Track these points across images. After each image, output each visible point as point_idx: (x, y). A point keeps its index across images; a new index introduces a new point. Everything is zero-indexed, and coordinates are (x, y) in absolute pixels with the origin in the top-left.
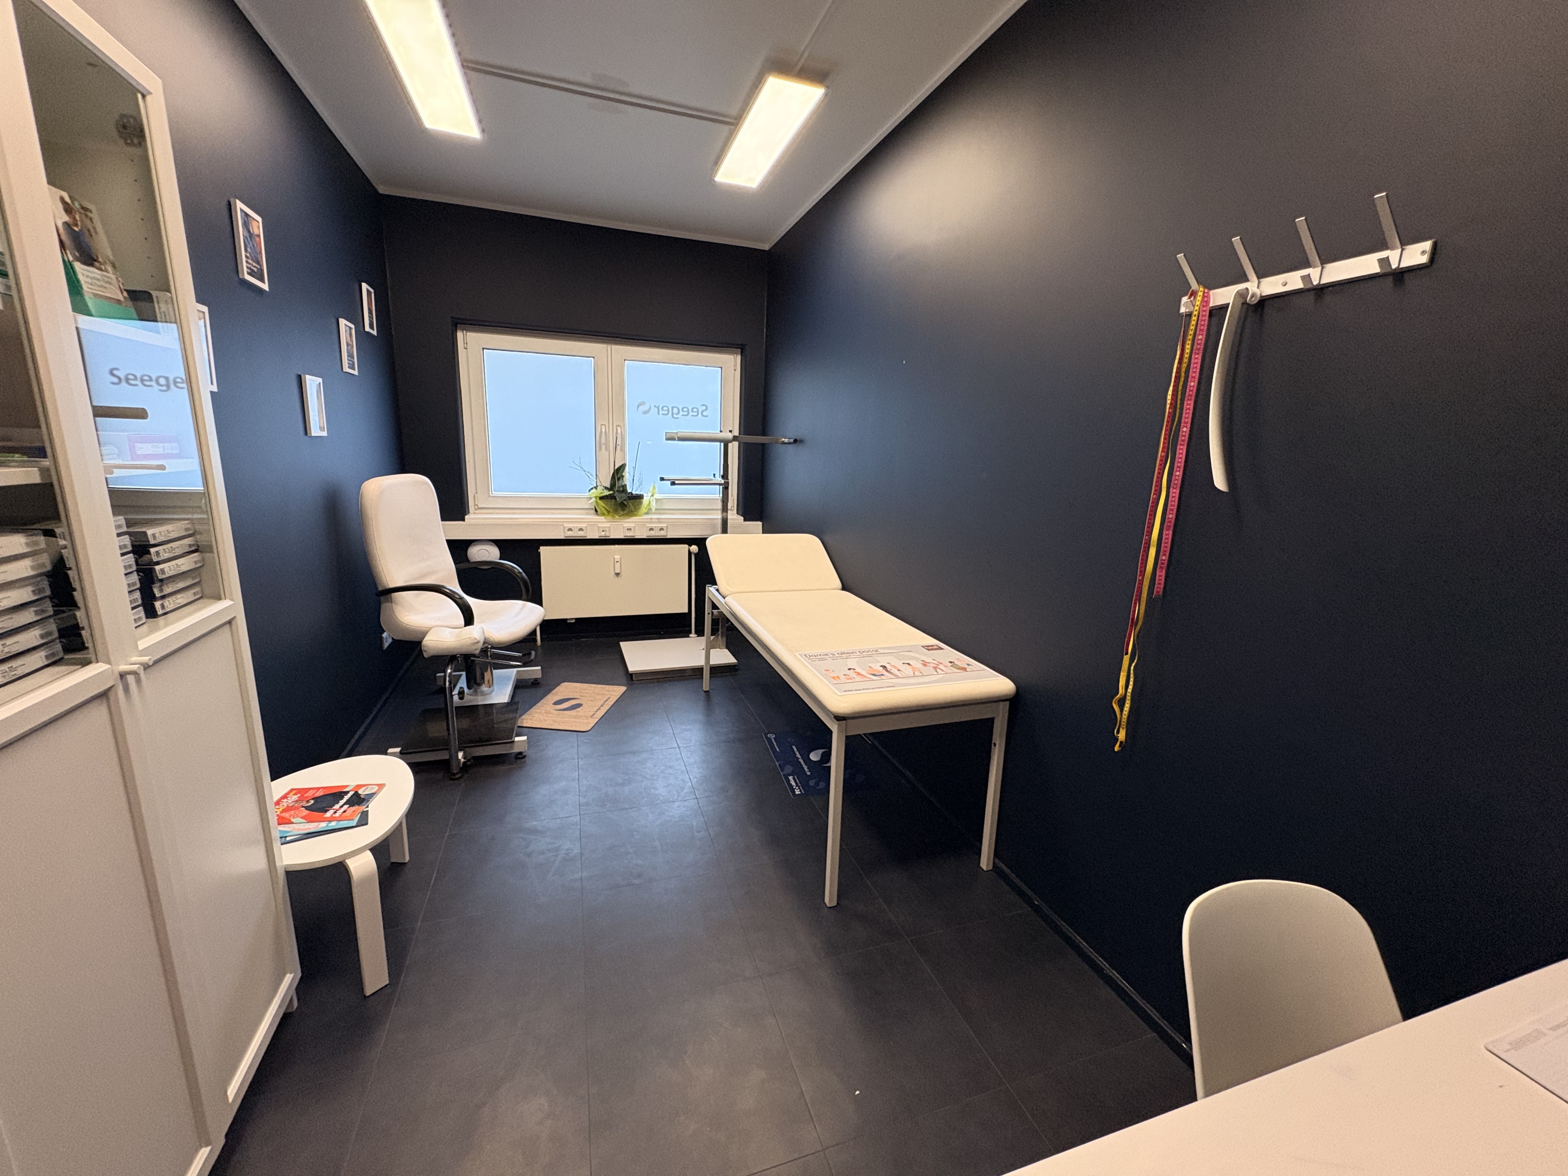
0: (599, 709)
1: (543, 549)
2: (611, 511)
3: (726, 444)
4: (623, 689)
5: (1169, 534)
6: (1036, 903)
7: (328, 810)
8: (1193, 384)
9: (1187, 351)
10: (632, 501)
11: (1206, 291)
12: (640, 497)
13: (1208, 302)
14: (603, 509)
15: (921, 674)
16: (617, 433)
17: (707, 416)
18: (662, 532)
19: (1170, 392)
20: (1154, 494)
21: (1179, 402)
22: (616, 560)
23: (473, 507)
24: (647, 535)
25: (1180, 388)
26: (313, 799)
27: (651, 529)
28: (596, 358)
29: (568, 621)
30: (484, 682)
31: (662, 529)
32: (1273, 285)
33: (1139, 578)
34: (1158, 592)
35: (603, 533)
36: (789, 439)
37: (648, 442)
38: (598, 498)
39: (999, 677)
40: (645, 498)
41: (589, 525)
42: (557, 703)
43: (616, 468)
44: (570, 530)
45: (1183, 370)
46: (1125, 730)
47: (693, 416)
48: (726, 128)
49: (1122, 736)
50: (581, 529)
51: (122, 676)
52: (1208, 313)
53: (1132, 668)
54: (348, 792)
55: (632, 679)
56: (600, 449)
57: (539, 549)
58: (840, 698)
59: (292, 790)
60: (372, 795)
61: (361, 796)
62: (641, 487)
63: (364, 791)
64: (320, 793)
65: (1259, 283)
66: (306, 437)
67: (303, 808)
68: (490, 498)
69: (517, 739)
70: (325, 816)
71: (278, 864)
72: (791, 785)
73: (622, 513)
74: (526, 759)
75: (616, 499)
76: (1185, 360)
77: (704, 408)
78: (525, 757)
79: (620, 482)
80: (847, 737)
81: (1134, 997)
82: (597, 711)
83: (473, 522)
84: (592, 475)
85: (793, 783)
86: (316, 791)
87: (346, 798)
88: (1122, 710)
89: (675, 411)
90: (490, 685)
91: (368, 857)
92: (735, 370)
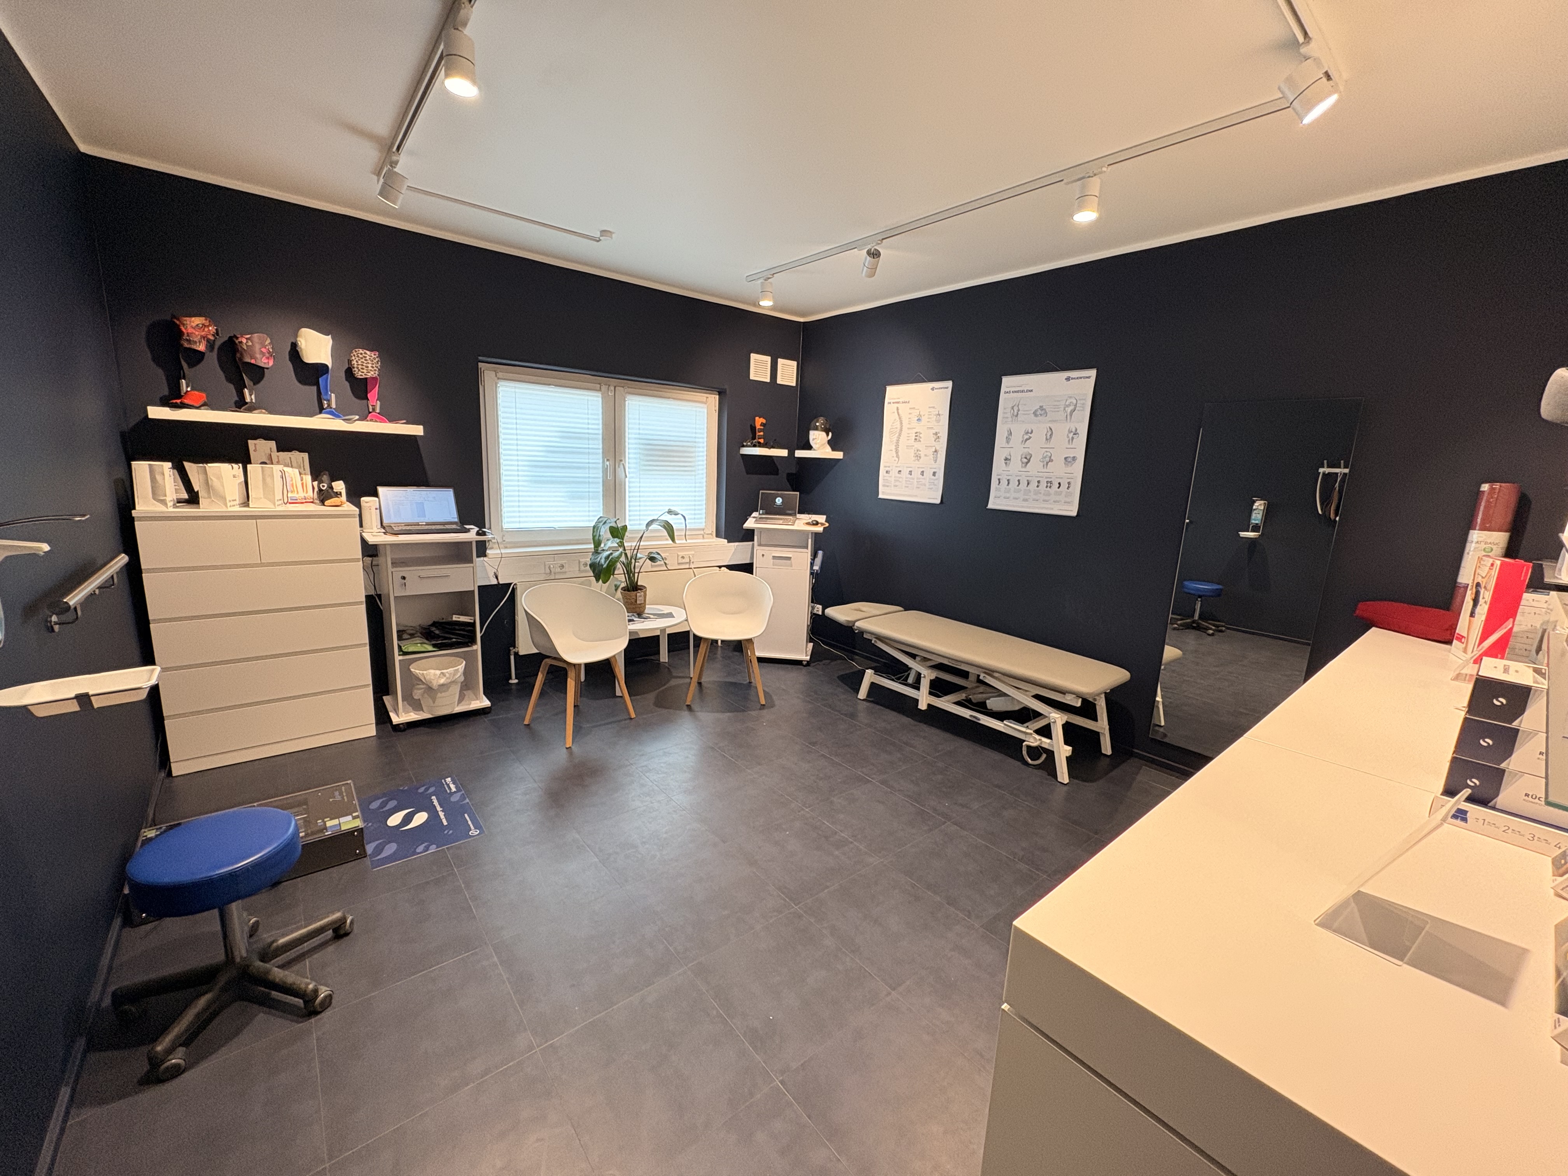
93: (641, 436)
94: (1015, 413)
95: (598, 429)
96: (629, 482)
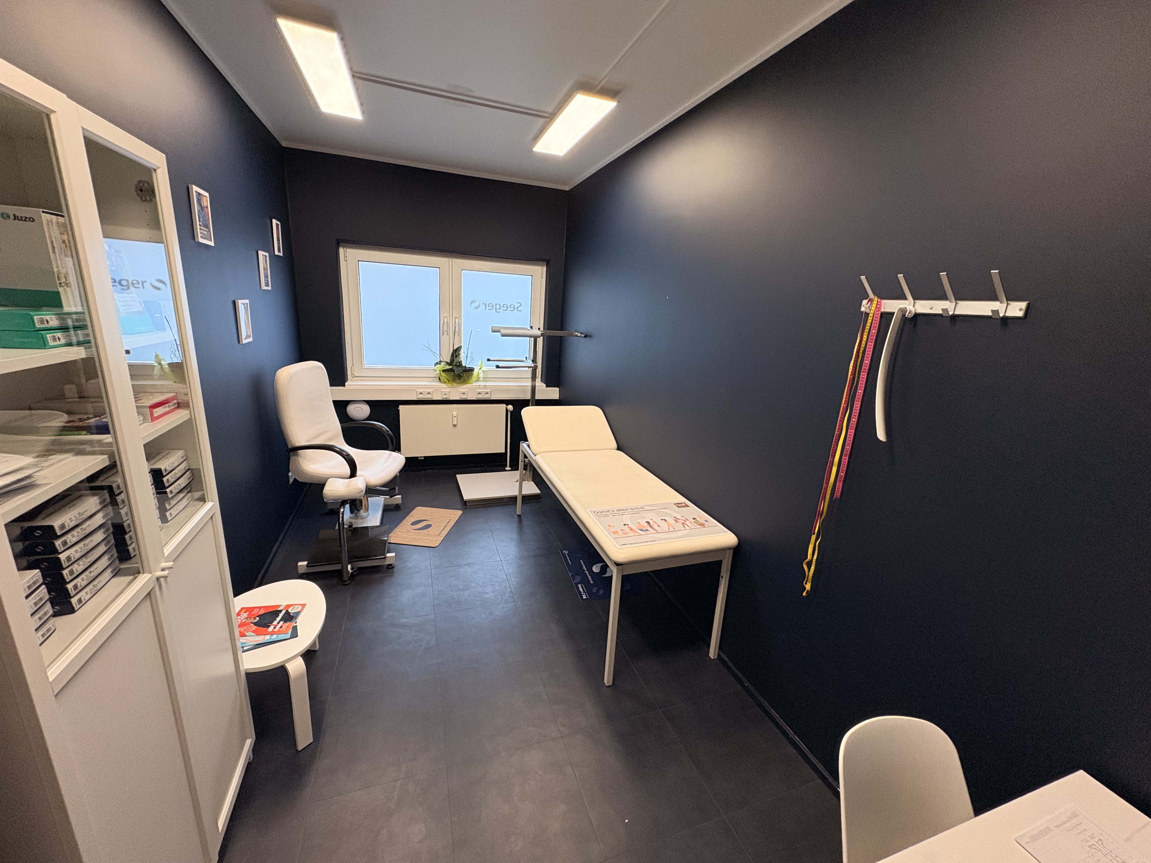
0: (443, 529)
1: (401, 408)
2: (451, 380)
3: (536, 338)
4: (460, 512)
5: (846, 459)
6: (746, 685)
7: (270, 626)
8: (867, 362)
9: (865, 339)
10: (466, 373)
11: (879, 300)
12: (471, 370)
13: (880, 308)
14: (445, 379)
15: (674, 530)
16: (455, 323)
17: (521, 311)
18: (488, 395)
19: (852, 364)
20: (838, 431)
21: (857, 372)
22: (454, 416)
23: (351, 376)
24: (477, 397)
25: (858, 364)
26: (258, 616)
27: (479, 393)
28: (440, 268)
29: (419, 459)
30: (362, 508)
31: (487, 393)
32: (924, 307)
33: (825, 485)
34: (837, 496)
35: (445, 396)
36: (581, 333)
37: (478, 330)
38: (441, 371)
39: (727, 532)
40: (475, 370)
41: (434, 390)
42: (414, 524)
43: (455, 349)
44: (421, 393)
45: (861, 352)
46: (810, 583)
47: (510, 310)
48: (542, 120)
49: (808, 586)
50: (429, 393)
51: (158, 579)
52: (879, 316)
53: (817, 544)
54: (281, 611)
55: (468, 506)
56: (443, 334)
57: (399, 407)
58: (619, 550)
59: (242, 609)
60: (298, 613)
61: (291, 614)
62: (472, 362)
63: (292, 610)
64: (262, 612)
65: (915, 303)
66: (238, 345)
67: (252, 624)
68: (363, 370)
69: (388, 555)
70: (268, 631)
71: (241, 668)
72: (580, 592)
73: (458, 381)
74: (395, 569)
75: (454, 371)
76: (863, 346)
77: (519, 305)
78: (393, 567)
79: (457, 358)
80: (623, 576)
81: (808, 754)
82: (442, 531)
83: (351, 388)
84: (437, 354)
85: (581, 590)
86: (259, 609)
87: (281, 615)
88: (809, 571)
89: (498, 307)
90: (367, 510)
91: (300, 661)
92: (542, 278)
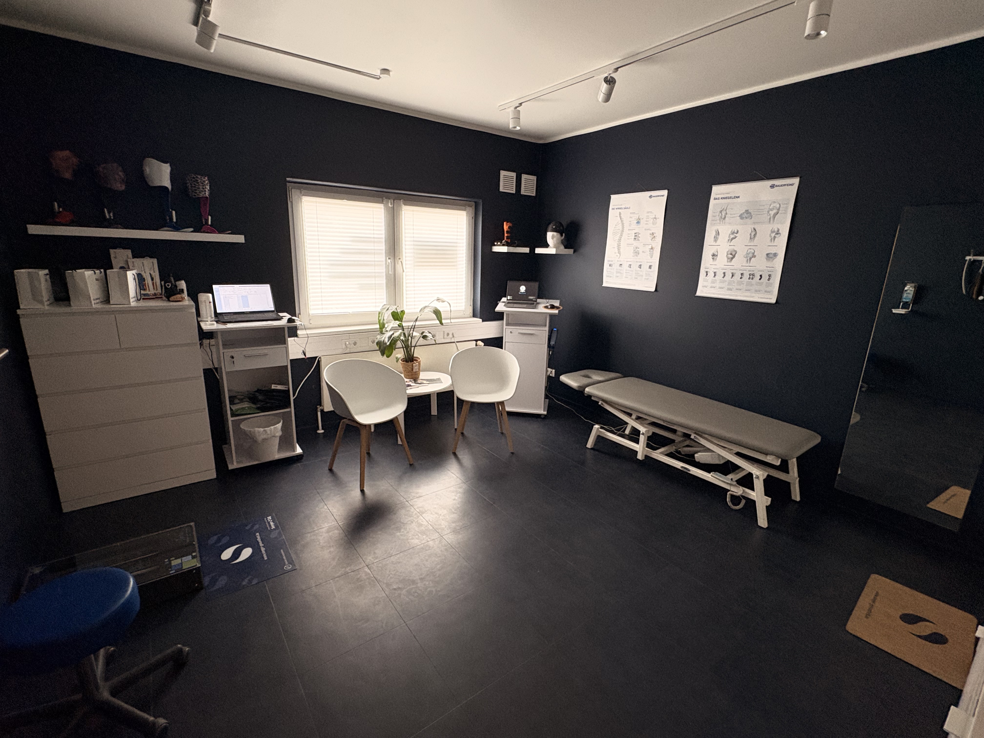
93: (415, 239)
94: (723, 217)
95: (382, 234)
96: (406, 276)
